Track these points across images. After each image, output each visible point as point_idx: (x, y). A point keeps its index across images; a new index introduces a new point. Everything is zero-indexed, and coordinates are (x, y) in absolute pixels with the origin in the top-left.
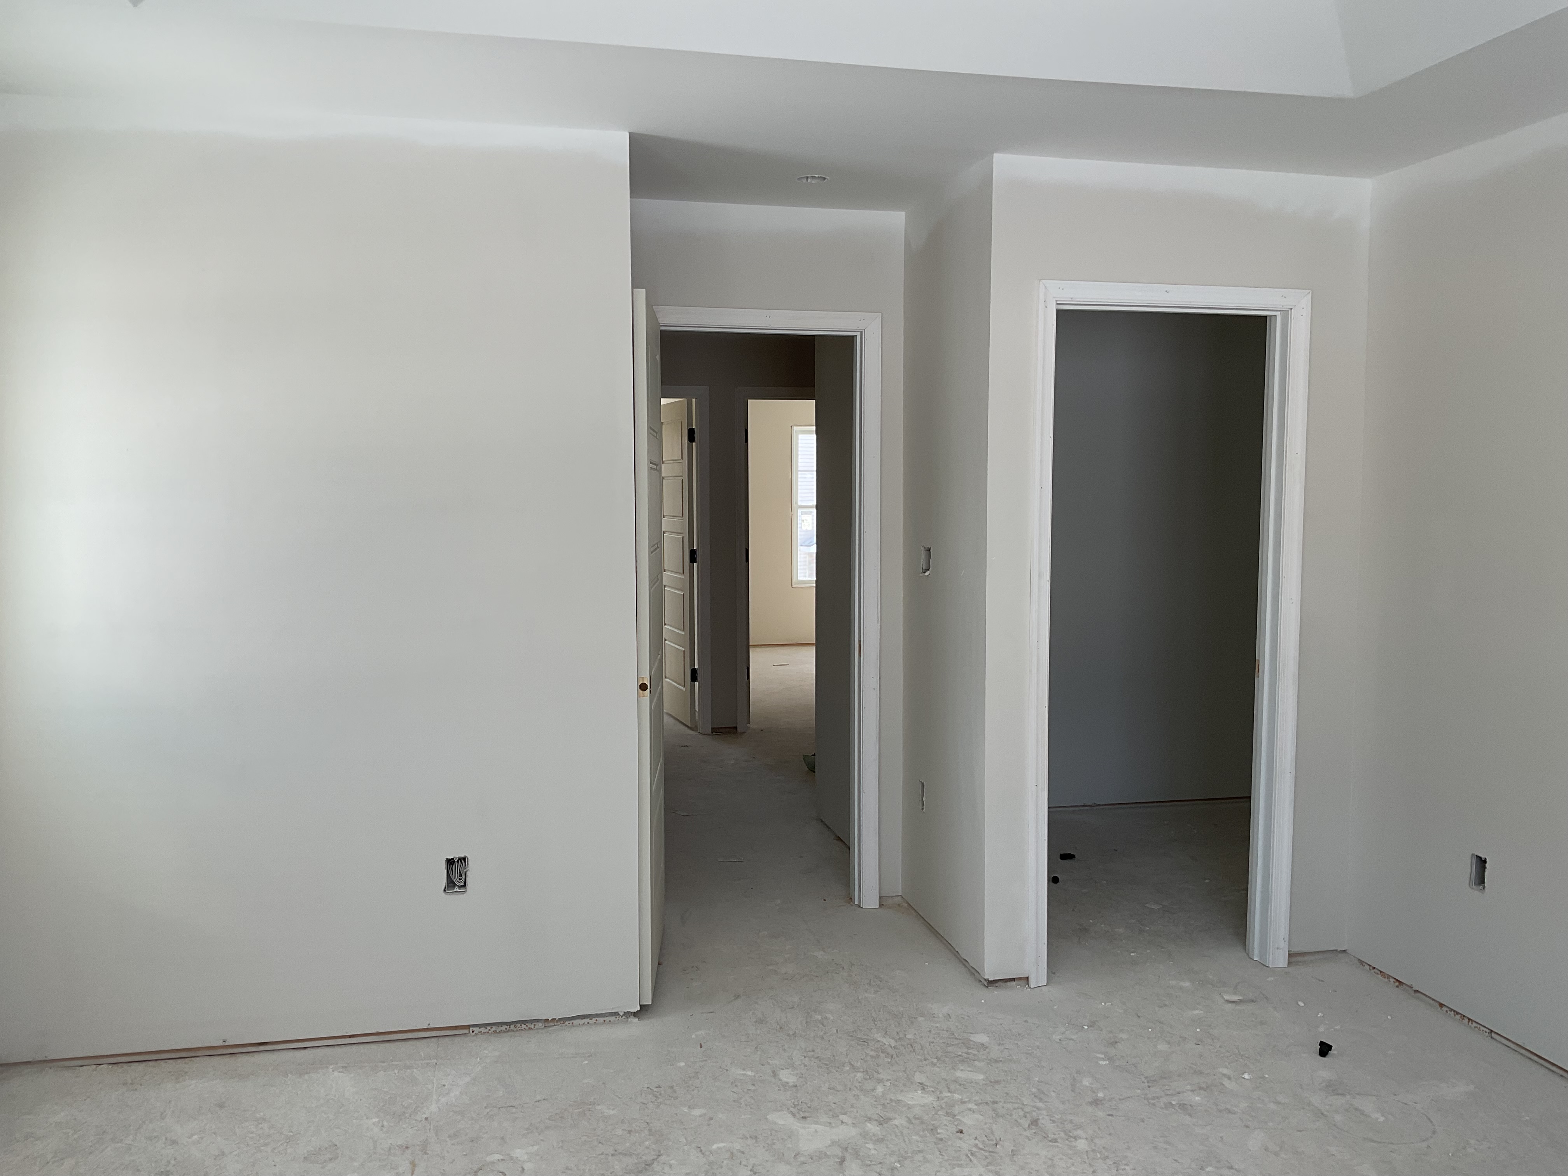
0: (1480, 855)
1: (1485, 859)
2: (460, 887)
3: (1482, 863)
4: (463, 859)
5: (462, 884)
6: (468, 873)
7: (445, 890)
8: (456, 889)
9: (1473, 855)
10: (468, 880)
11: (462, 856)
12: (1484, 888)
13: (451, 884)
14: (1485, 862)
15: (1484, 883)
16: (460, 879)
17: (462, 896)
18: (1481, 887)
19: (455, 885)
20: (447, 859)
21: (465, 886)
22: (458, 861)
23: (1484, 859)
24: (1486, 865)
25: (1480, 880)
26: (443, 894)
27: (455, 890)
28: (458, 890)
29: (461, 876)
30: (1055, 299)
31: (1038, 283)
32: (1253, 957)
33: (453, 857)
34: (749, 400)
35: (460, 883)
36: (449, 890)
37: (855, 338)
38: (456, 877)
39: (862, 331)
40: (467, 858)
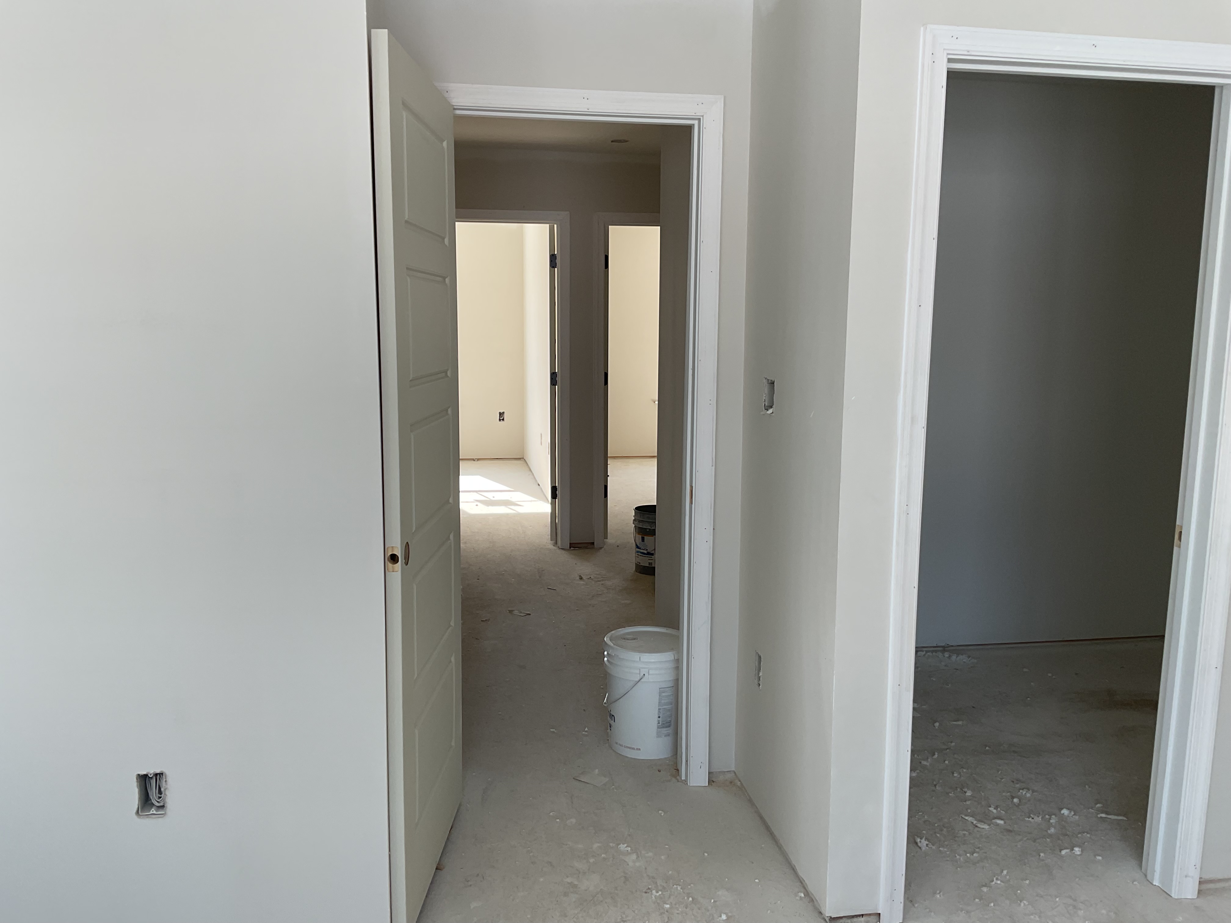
2: (159, 808)
4: (159, 776)
5: (161, 804)
6: (168, 794)
7: (137, 812)
8: (153, 811)
10: (167, 800)
11: (158, 771)
13: (145, 804)
16: (156, 799)
17: (160, 819)
20: (139, 775)
21: (164, 807)
22: (153, 777)
26: (135, 817)
27: (151, 812)
28: (155, 812)
29: (158, 795)
30: (945, 54)
31: (922, 28)
32: (1153, 880)
33: (145, 773)
34: (610, 226)
35: (158, 802)
36: (142, 812)
37: (690, 128)
38: (153, 794)
39: (703, 116)
40: (163, 773)
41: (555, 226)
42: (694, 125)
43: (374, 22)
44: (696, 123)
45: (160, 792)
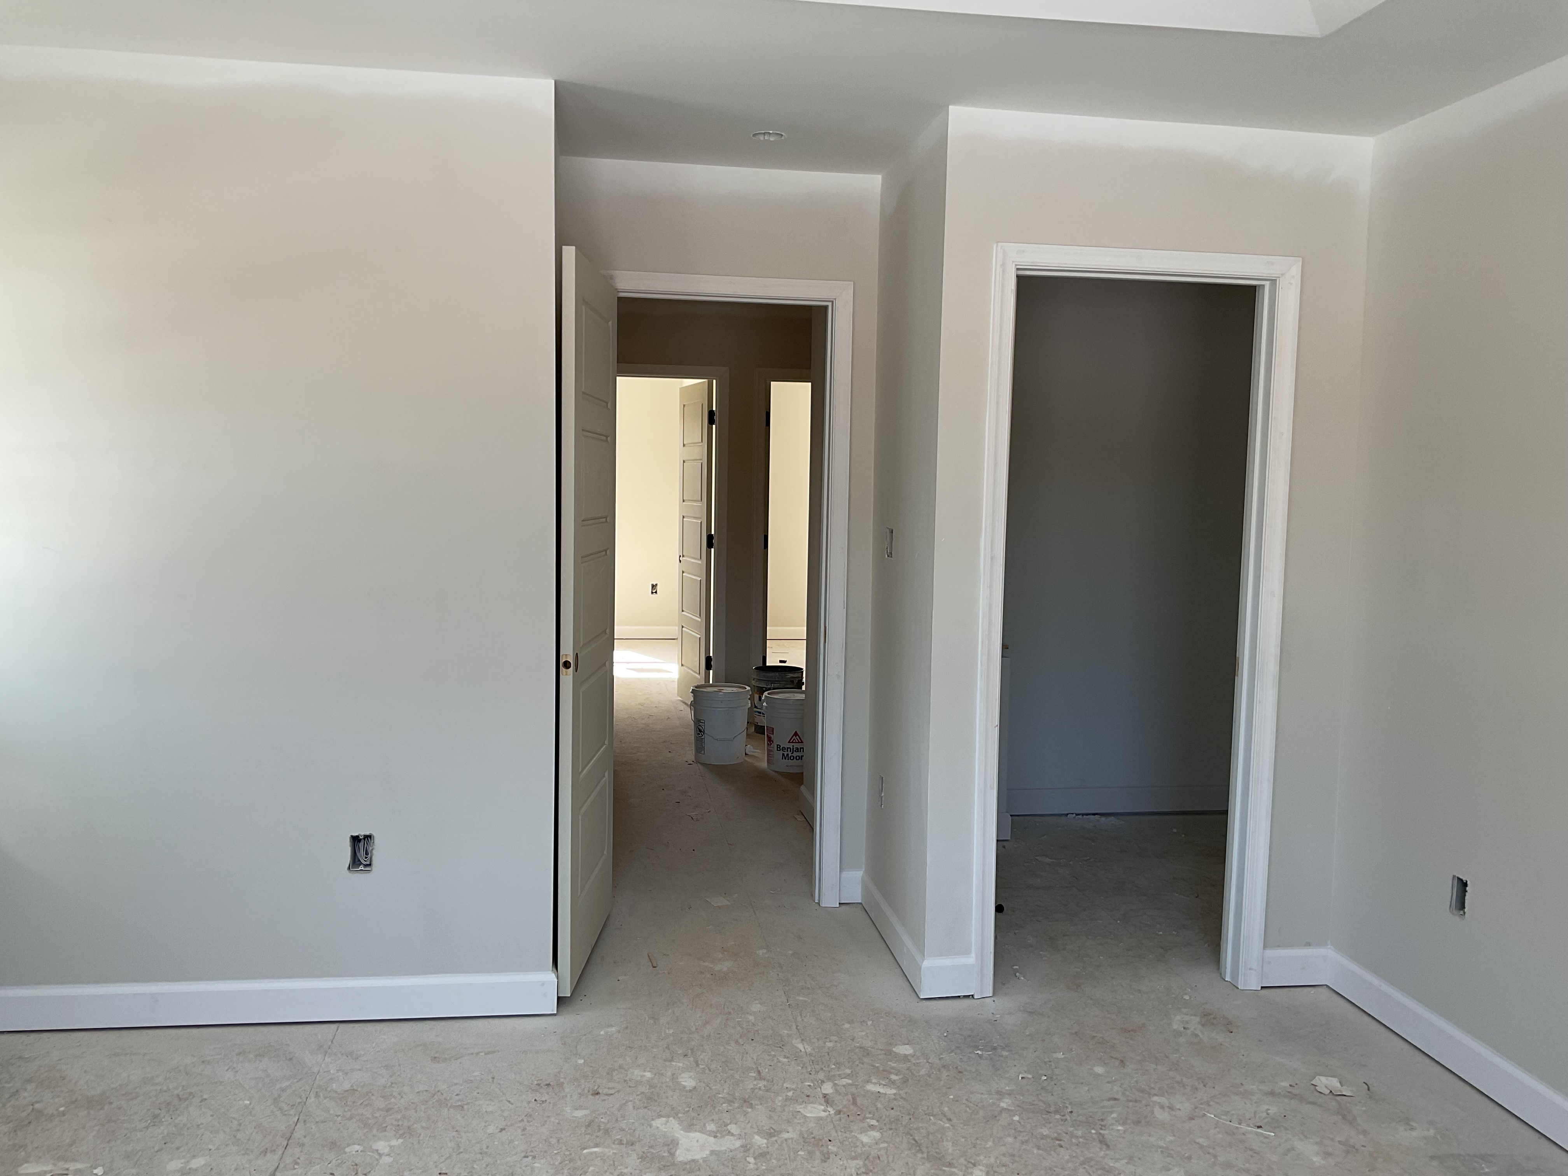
0: (1461, 877)
1: (1467, 881)
2: (366, 866)
3: (1463, 885)
4: (368, 837)
5: (368, 863)
6: (374, 852)
7: (349, 868)
8: (362, 867)
9: (1454, 876)
10: (374, 858)
11: (368, 833)
12: (1464, 913)
13: (355, 862)
14: (1465, 884)
15: (1465, 908)
16: (366, 858)
17: (367, 875)
18: (1462, 912)
19: (361, 863)
20: (352, 836)
21: (370, 865)
22: (364, 839)
23: (1465, 882)
24: (1467, 888)
25: (1461, 905)
26: (347, 872)
27: (360, 869)
28: (363, 868)
29: (368, 854)
30: (1014, 266)
31: (995, 245)
32: (1225, 977)
33: (357, 834)
34: (772, 383)
35: (365, 861)
36: (352, 868)
37: (826, 307)
38: (361, 855)
39: (835, 299)
40: (371, 836)
41: (714, 381)
42: (828, 306)
43: (561, 242)
44: (830, 304)
45: (367, 854)
